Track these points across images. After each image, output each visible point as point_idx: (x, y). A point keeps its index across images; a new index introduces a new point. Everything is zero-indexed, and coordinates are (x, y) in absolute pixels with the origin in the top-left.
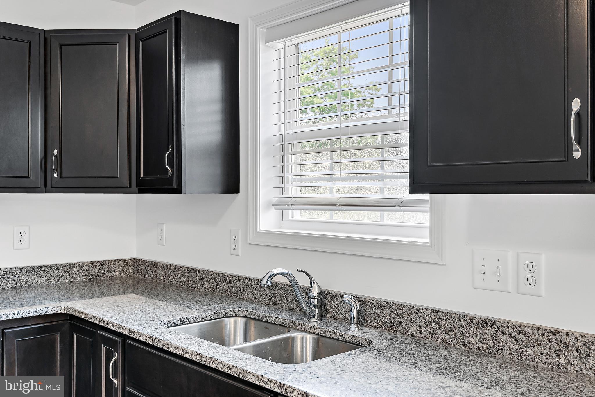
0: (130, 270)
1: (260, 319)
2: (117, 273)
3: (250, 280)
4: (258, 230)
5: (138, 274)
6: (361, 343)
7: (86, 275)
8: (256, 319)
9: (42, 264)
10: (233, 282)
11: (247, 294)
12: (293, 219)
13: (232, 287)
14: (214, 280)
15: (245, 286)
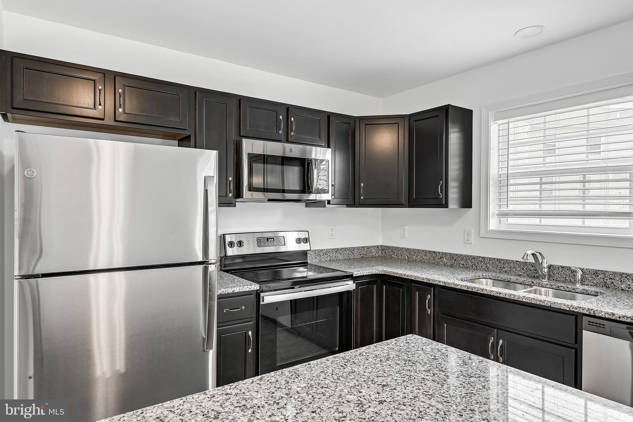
0: (380, 252)
1: (503, 280)
2: (374, 254)
3: (483, 258)
4: (488, 229)
5: (385, 255)
6: (590, 293)
7: (360, 254)
8: (499, 280)
9: (342, 247)
10: (469, 259)
11: (481, 266)
12: (507, 223)
13: (468, 262)
14: (452, 258)
15: (479, 261)
